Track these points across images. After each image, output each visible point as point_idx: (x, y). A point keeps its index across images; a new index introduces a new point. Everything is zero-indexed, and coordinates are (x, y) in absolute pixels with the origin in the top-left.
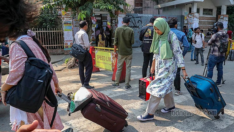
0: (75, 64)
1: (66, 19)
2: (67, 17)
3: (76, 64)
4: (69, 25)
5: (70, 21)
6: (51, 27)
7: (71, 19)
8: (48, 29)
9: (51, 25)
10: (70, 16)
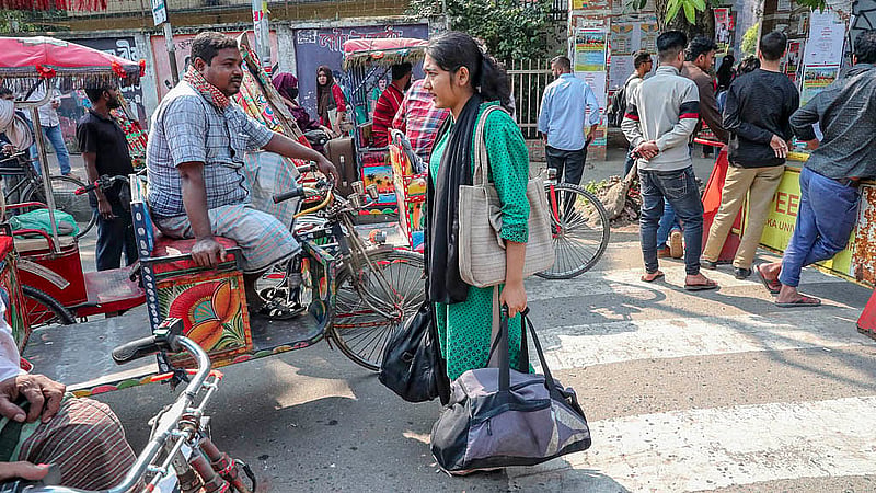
0: (624, 211)
1: (585, 23)
2: (589, 17)
3: (628, 210)
4: (594, 47)
5: (601, 30)
6: (525, 55)
7: (605, 23)
8: (518, 61)
9: (526, 46)
10: (600, 12)
